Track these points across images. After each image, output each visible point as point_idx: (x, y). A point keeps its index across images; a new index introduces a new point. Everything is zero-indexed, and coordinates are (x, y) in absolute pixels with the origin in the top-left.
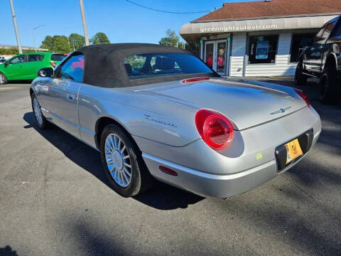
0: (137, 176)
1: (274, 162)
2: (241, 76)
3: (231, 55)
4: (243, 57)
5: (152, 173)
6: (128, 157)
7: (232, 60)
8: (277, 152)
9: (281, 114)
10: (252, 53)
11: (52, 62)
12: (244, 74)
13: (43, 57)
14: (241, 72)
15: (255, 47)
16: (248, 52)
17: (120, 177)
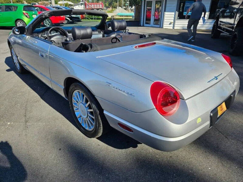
0: (99, 126)
1: (208, 123)
2: (172, 28)
3: (165, 11)
4: (174, 13)
5: (111, 125)
6: (92, 110)
7: (166, 16)
8: (212, 114)
9: (215, 81)
10: (181, 11)
11: (24, 12)
12: (174, 27)
13: (17, 8)
14: (172, 25)
15: (184, 6)
16: (178, 9)
17: (85, 123)
